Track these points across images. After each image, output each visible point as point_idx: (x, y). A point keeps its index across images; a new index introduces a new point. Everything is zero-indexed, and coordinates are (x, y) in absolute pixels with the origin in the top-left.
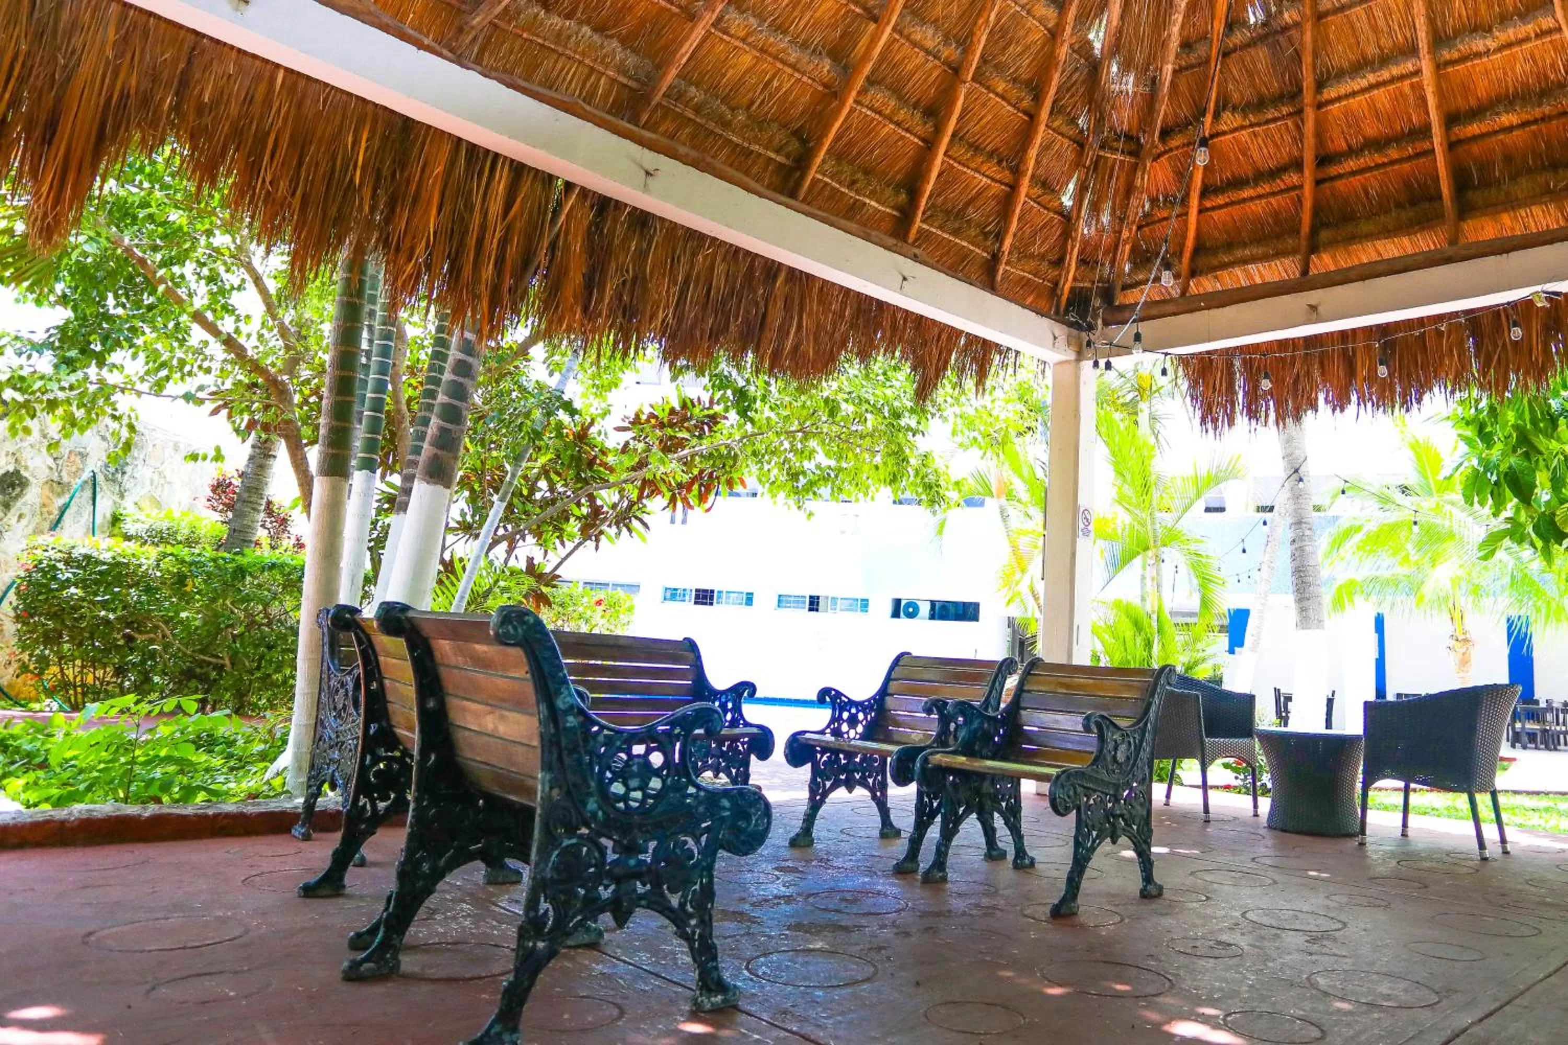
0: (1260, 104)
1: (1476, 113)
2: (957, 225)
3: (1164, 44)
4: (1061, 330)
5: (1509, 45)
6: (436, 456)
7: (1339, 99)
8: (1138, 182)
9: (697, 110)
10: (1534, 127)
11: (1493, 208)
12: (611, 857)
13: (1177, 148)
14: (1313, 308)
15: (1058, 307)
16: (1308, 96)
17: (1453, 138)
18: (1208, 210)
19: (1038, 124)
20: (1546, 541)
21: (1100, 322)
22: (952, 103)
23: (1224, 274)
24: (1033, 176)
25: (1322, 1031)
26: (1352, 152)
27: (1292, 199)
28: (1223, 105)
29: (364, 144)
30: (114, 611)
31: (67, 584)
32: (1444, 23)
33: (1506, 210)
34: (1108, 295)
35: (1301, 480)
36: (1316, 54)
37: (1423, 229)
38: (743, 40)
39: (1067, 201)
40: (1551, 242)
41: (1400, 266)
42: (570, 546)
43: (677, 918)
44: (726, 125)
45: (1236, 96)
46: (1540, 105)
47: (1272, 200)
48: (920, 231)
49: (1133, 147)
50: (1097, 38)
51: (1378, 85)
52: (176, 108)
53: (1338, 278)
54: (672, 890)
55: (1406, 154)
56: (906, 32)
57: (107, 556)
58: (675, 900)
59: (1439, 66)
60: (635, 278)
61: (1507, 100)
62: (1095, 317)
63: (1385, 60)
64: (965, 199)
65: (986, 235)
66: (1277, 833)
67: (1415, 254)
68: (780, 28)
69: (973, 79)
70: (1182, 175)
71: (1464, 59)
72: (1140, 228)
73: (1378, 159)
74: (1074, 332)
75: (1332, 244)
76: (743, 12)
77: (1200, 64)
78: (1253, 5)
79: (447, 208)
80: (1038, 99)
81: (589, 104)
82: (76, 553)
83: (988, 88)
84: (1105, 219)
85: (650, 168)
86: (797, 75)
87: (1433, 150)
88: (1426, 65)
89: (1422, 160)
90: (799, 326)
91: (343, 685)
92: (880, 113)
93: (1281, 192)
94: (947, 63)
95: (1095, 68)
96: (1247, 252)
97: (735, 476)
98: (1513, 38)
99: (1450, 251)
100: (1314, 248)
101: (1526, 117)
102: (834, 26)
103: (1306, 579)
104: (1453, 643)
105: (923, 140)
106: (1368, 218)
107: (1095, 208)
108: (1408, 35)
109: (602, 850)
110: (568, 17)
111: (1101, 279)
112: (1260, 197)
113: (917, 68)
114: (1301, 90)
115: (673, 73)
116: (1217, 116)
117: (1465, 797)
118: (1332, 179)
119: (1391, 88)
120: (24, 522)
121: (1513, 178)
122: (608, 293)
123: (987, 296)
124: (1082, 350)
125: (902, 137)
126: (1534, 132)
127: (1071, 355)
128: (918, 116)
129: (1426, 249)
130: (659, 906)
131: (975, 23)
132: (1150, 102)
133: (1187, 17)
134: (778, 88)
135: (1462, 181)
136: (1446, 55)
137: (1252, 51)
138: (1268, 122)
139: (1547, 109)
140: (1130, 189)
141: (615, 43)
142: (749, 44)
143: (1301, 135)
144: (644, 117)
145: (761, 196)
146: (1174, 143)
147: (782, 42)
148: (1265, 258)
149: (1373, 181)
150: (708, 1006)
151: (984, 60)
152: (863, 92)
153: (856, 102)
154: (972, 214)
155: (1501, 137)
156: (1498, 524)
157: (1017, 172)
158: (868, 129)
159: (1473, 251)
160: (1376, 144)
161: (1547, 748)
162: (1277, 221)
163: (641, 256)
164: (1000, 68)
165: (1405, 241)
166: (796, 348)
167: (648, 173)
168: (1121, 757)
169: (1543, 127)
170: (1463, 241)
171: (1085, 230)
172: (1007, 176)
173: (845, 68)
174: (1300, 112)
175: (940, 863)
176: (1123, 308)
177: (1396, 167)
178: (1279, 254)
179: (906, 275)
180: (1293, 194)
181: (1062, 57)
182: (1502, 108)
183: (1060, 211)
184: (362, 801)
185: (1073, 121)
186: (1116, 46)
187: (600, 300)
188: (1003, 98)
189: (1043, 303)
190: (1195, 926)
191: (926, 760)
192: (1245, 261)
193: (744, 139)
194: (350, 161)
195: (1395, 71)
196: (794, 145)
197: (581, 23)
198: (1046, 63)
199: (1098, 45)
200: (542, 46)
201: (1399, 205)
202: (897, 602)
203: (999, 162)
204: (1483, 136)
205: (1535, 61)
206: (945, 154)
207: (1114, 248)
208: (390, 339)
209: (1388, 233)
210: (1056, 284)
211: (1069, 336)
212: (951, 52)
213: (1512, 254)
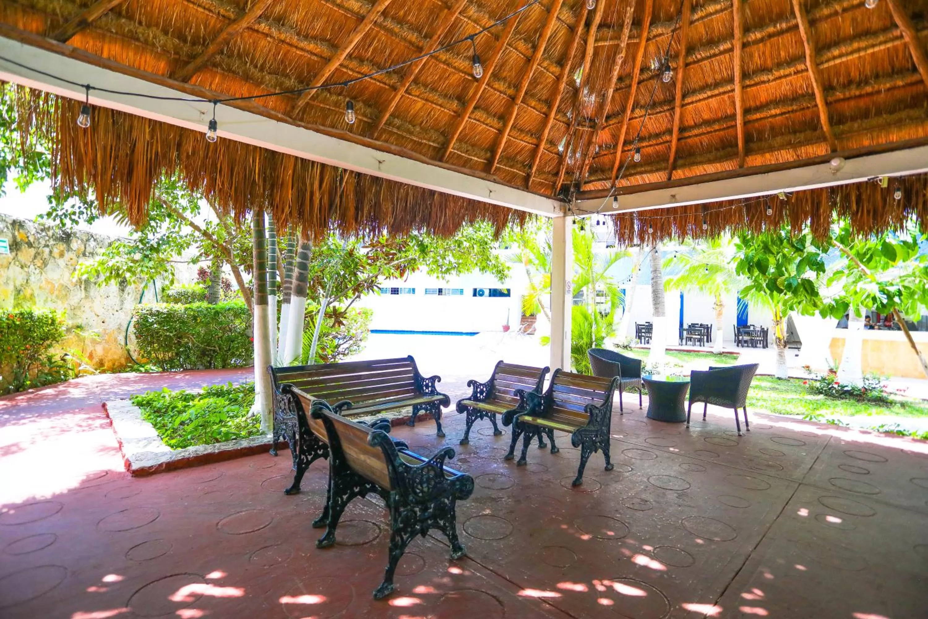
0: (654, 105)
1: (758, 109)
2: (512, 164)
3: (610, 80)
4: (557, 204)
5: (780, 78)
6: (299, 285)
7: (692, 103)
8: (594, 140)
9: (398, 128)
10: (787, 115)
11: (761, 151)
12: (418, 513)
13: (613, 124)
14: (673, 196)
15: (555, 192)
16: (678, 102)
17: (746, 120)
18: (625, 151)
19: (550, 119)
20: (772, 291)
21: (574, 199)
22: (511, 114)
23: (632, 178)
24: (547, 140)
25: (693, 558)
26: (696, 126)
27: (666, 147)
28: (637, 105)
29: (257, 161)
30: (171, 332)
31: (152, 323)
32: (748, 67)
33: (769, 152)
34: (578, 186)
35: (656, 252)
36: (683, 83)
37: (727, 160)
38: (418, 97)
39: (561, 149)
40: (789, 168)
41: (716, 177)
42: (350, 300)
43: (443, 529)
44: (411, 133)
45: (642, 102)
46: (792, 105)
47: (656, 147)
48: (496, 167)
49: (592, 124)
50: (578, 78)
51: (712, 96)
52: (179, 157)
53: (686, 182)
54: (441, 520)
55: (722, 127)
56: (491, 84)
57: (165, 311)
58: (442, 523)
59: (744, 87)
60: (375, 203)
61: (776, 102)
62: (572, 197)
63: (717, 85)
64: (516, 152)
65: (525, 166)
66: (651, 420)
67: (722, 172)
68: (434, 90)
69: (522, 102)
70: (615, 137)
71: (756, 84)
72: (593, 158)
73: (709, 129)
74: (562, 203)
75: (683, 166)
76: (418, 84)
77: (626, 88)
78: (654, 60)
79: (296, 186)
80: (550, 107)
81: (351, 132)
82: (154, 310)
83: (528, 105)
84: (578, 155)
85: (381, 160)
86: (442, 109)
87: (736, 125)
88: (737, 87)
89: (730, 130)
90: (446, 214)
91: (283, 400)
92: (478, 121)
93: (661, 143)
94: (510, 96)
95: (576, 91)
96: (643, 169)
97: (415, 267)
98: (782, 74)
99: (741, 171)
100: (674, 168)
101: (784, 110)
102: (458, 86)
103: (658, 295)
104: (715, 306)
105: (498, 130)
106: (701, 155)
107: (574, 152)
108: (730, 73)
109: (415, 513)
110: (340, 94)
111: (575, 180)
112: (651, 146)
113: (496, 99)
114: (674, 99)
115: (387, 115)
116: (633, 111)
117: (732, 410)
118: (686, 138)
119: (718, 98)
120: (130, 295)
121: (774, 137)
122: (365, 212)
123: (525, 193)
124: (566, 212)
125: (488, 130)
126: (787, 117)
127: (561, 214)
128: (496, 120)
129: (728, 169)
130: (436, 526)
131: (522, 78)
132: (601, 106)
133: (621, 66)
134: (434, 115)
135: (748, 139)
136: (748, 82)
137: (651, 81)
138: (657, 113)
139: (795, 107)
140: (590, 143)
141: (361, 104)
142: (421, 98)
143: (673, 119)
144: (376, 135)
145: (428, 164)
146: (611, 123)
147: (434, 96)
148: (651, 172)
149: (705, 139)
150: (456, 557)
151: (526, 93)
152: (472, 112)
153: (469, 117)
154: (519, 158)
155: (770, 120)
156: (749, 283)
157: (539, 139)
158: (473, 127)
159: (751, 172)
160: (707, 123)
161: (753, 346)
162: (658, 156)
163: (378, 193)
164: (533, 96)
165: (718, 165)
166: (444, 224)
167: (380, 162)
168: (599, 420)
169: (792, 115)
170: (745, 166)
171: (569, 161)
172: (535, 141)
173: (463, 103)
174: (673, 109)
175: (523, 457)
176: (584, 192)
177: (717, 133)
178: (657, 170)
179: (491, 189)
180: (667, 144)
181: (562, 89)
182: (772, 106)
183: (558, 153)
184: (302, 457)
185: (565, 115)
186: (588, 81)
187: (362, 216)
188: (534, 108)
189: (548, 192)
190: (631, 489)
191: (517, 419)
192: (641, 173)
193: (419, 138)
194: (252, 171)
195: (721, 90)
196: (441, 139)
197: (345, 97)
198: (554, 91)
199: (578, 81)
200: (329, 109)
201: (717, 149)
202: (475, 290)
203: (532, 135)
204: (761, 119)
205: (792, 85)
206: (508, 135)
207: (581, 168)
208: (274, 237)
209: (710, 162)
210: (555, 183)
211: (561, 206)
212: (511, 91)
213: (770, 174)
